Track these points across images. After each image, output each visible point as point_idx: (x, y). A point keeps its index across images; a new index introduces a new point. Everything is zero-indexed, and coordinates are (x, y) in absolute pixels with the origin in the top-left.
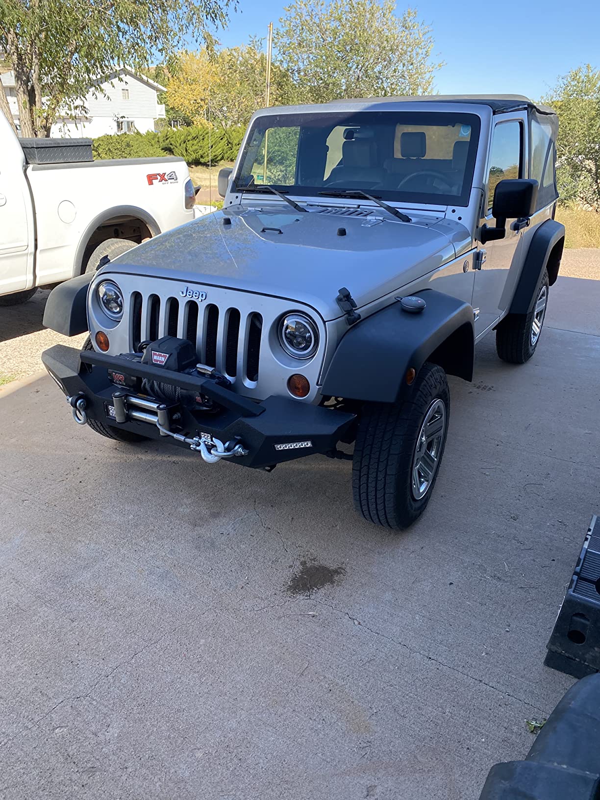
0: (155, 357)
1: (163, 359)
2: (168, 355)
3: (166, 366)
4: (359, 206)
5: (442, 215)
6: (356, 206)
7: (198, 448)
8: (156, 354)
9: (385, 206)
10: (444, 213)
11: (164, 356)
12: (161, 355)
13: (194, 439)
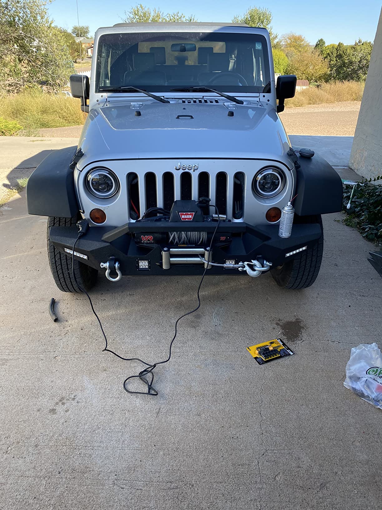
0: (183, 217)
1: (190, 216)
2: (194, 213)
3: (195, 220)
4: (203, 96)
5: (257, 99)
6: (202, 97)
7: (245, 269)
8: (183, 214)
9: (226, 96)
10: (258, 98)
11: (190, 214)
12: (188, 214)
13: (240, 263)
